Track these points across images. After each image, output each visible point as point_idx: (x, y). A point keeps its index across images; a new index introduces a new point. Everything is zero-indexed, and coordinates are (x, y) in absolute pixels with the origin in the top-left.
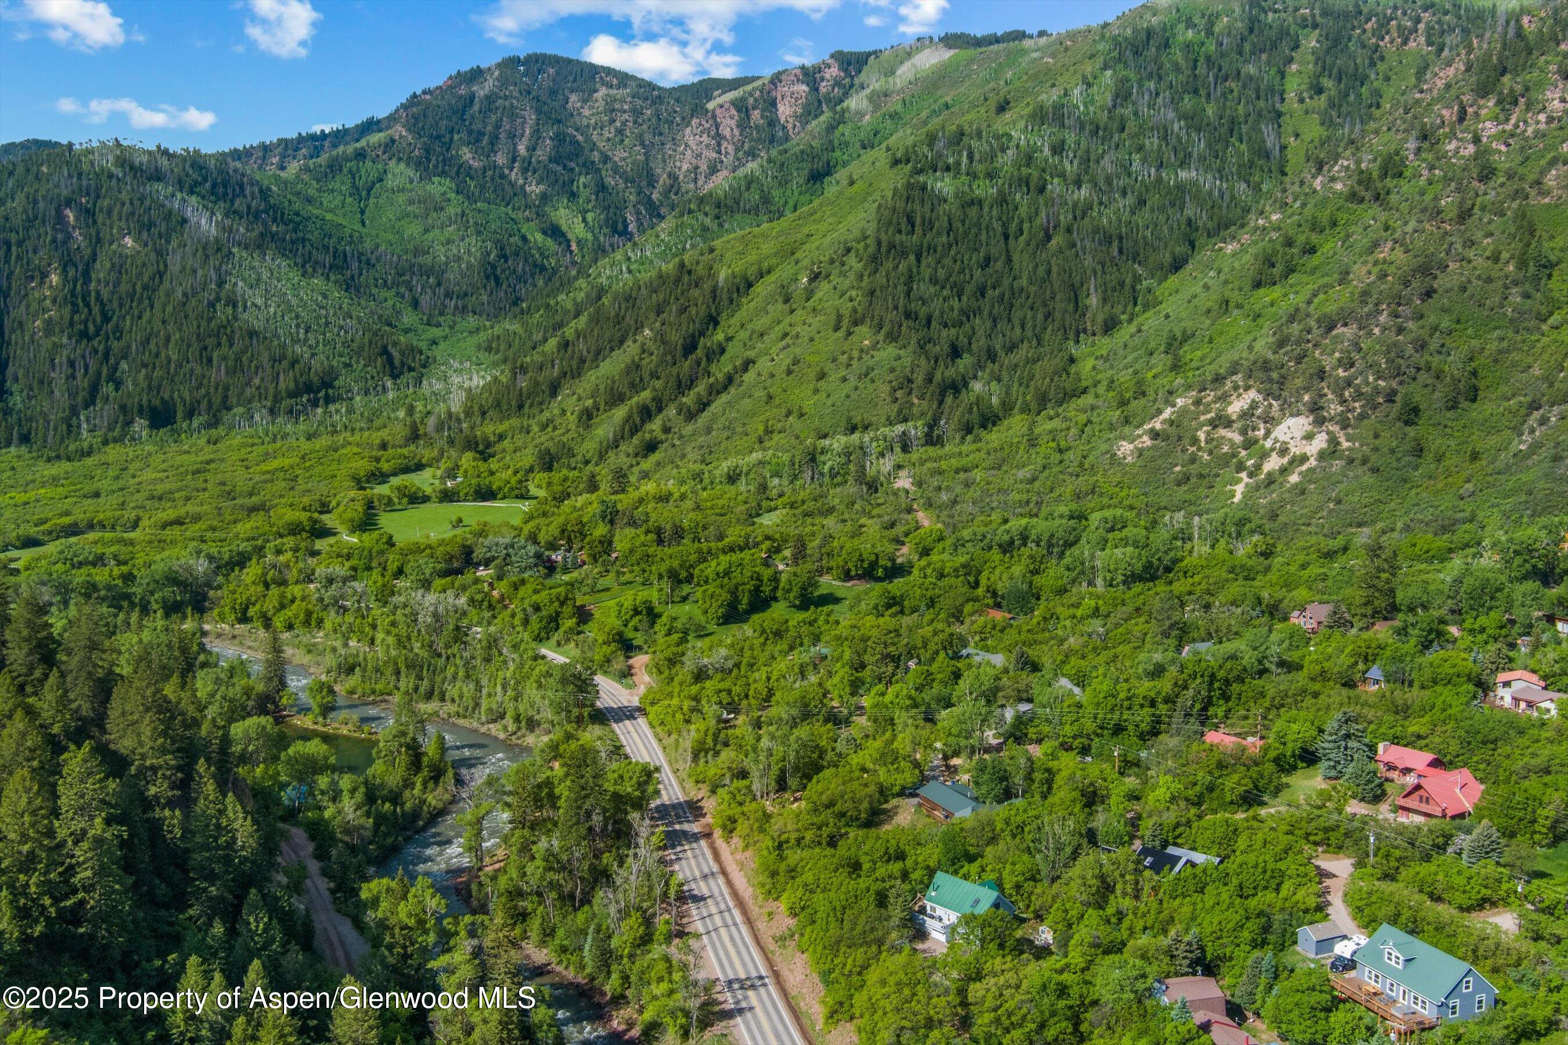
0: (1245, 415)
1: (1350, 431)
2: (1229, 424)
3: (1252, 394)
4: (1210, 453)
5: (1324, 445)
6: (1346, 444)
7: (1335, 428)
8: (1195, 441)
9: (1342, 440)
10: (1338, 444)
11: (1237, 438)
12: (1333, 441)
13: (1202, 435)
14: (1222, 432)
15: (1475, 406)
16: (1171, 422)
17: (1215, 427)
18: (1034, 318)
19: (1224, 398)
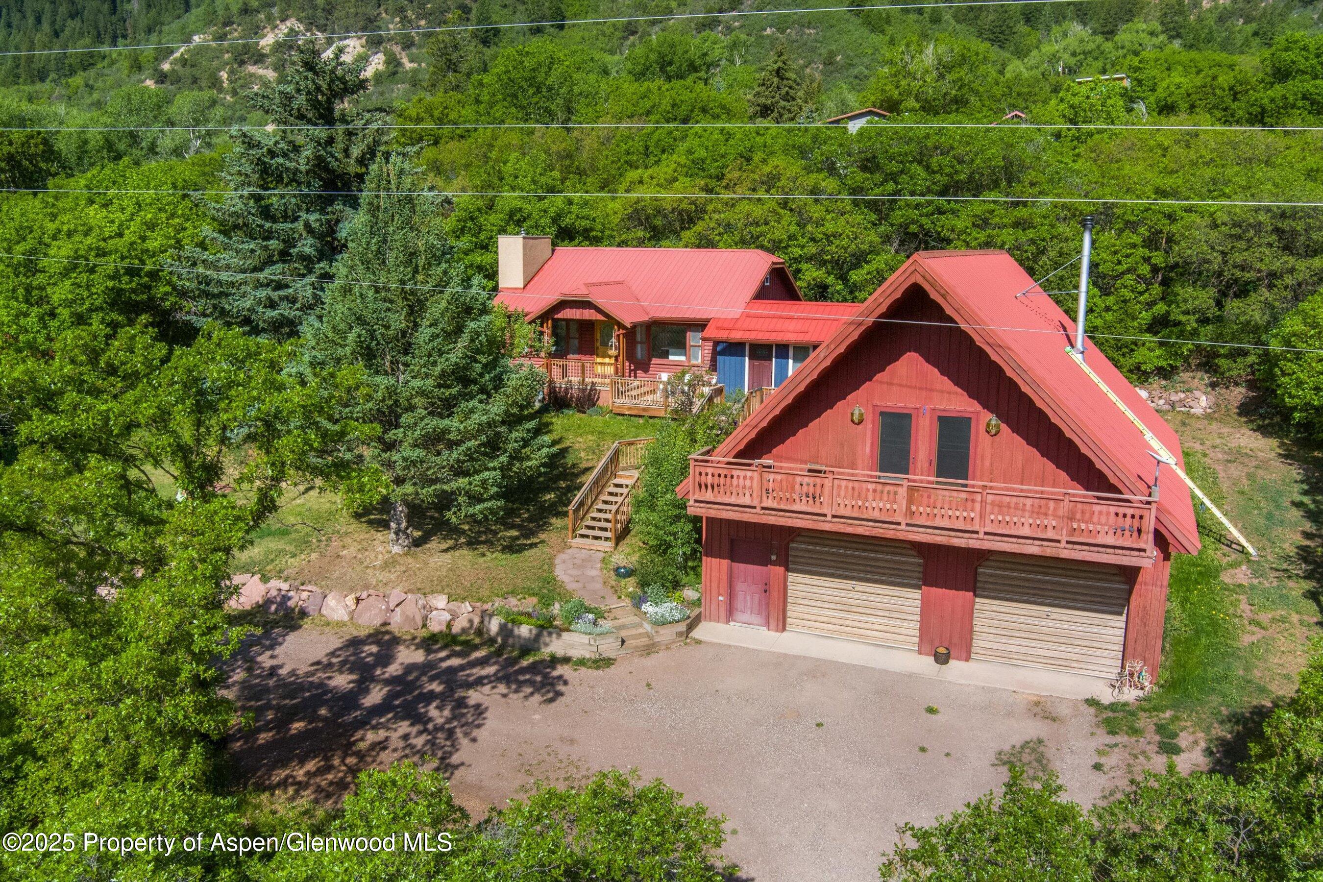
0: (279, 47)
1: (414, 50)
2: (259, 58)
3: (292, 23)
4: (235, 93)
5: (381, 67)
6: (409, 65)
7: (397, 49)
8: (215, 83)
9: (405, 61)
10: (399, 64)
11: (270, 75)
12: (393, 61)
13: (224, 75)
14: (252, 69)
15: (563, 33)
16: (183, 62)
17: (242, 63)
18: (55, 13)
19: (257, 31)
